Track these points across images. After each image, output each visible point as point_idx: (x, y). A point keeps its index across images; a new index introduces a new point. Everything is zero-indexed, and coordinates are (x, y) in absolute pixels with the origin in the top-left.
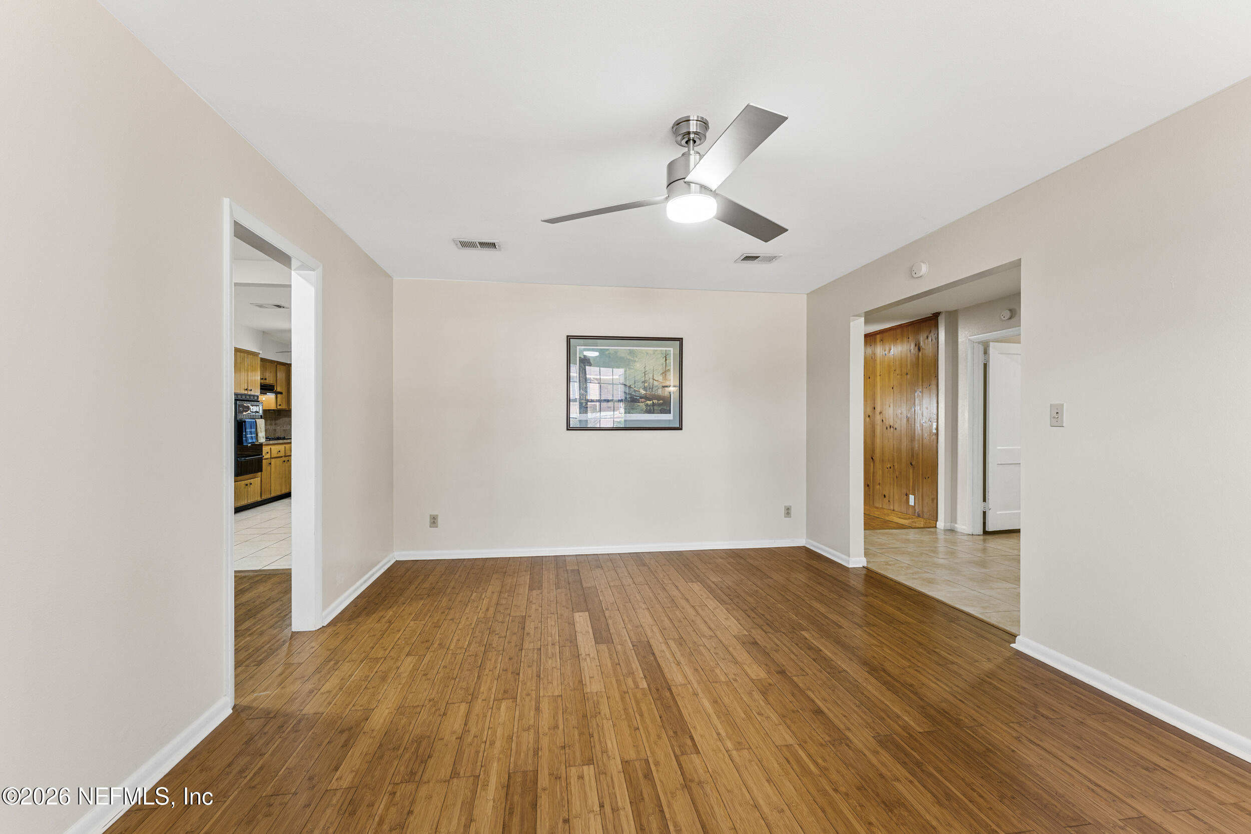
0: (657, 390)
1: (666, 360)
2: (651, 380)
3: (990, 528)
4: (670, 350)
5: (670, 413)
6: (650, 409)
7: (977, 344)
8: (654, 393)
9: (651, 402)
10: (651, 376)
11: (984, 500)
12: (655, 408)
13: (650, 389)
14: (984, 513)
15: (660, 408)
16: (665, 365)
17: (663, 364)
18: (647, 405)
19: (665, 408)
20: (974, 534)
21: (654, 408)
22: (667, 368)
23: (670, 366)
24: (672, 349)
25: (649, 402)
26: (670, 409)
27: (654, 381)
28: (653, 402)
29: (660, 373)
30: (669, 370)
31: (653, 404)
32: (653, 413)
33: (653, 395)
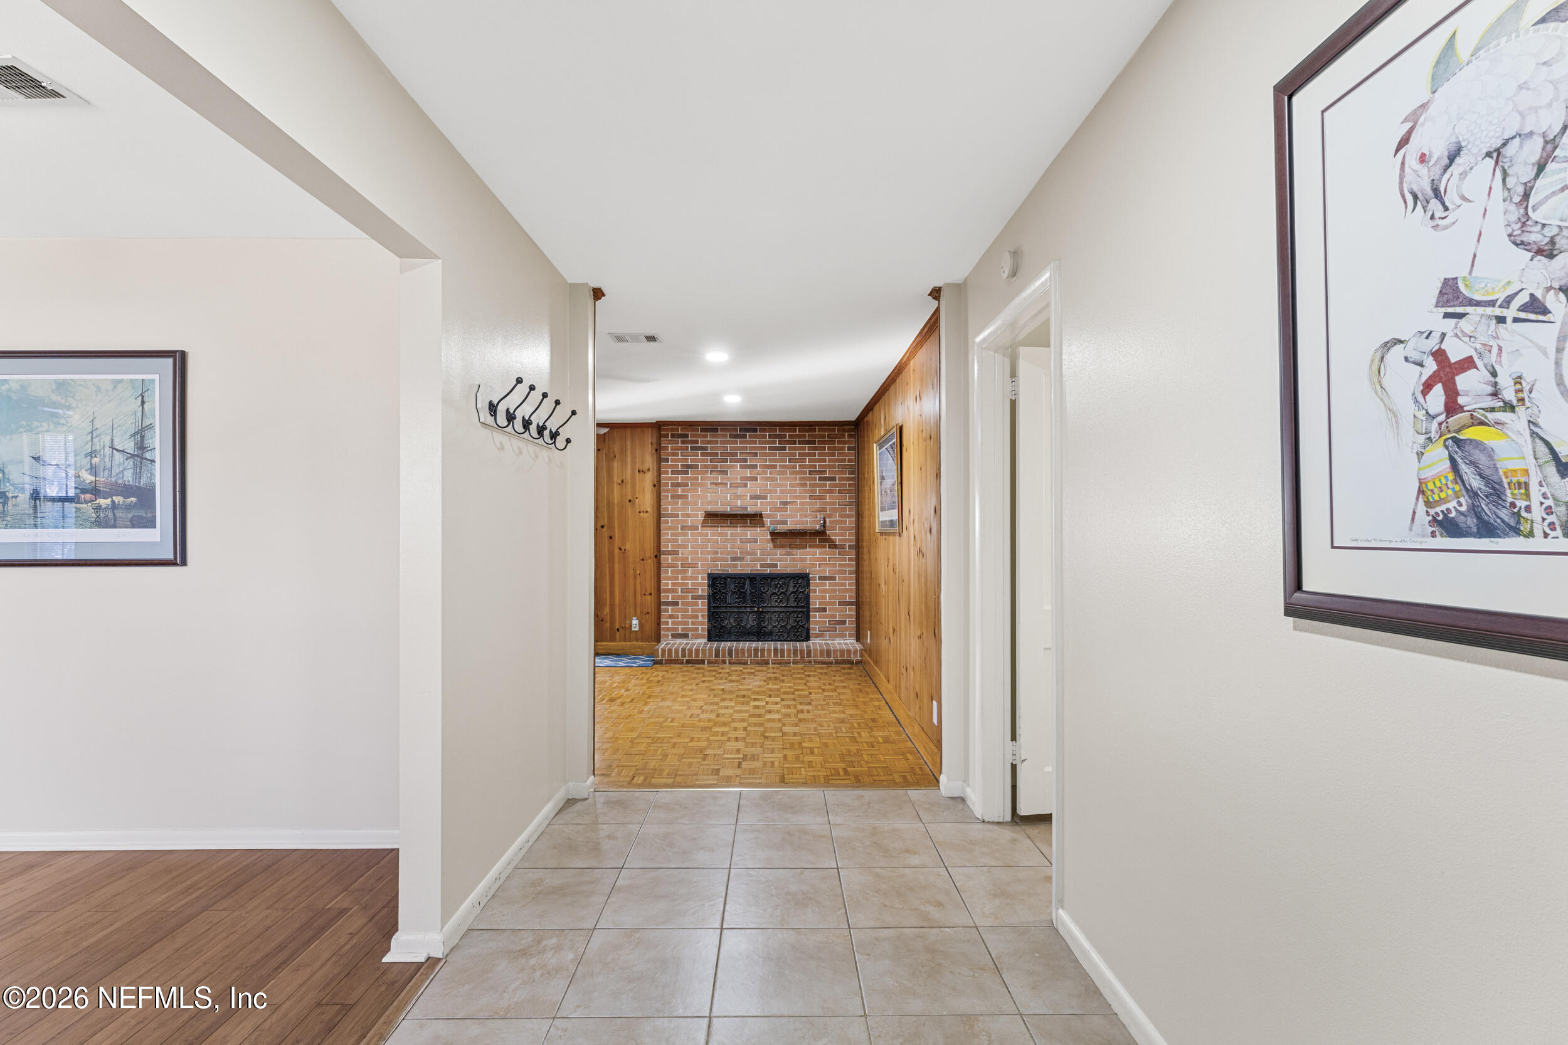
0: (122, 472)
1: (143, 403)
2: (108, 451)
3: (1024, 810)
4: (153, 380)
5: (155, 527)
6: (106, 516)
7: (992, 353)
8: (113, 479)
9: (109, 501)
10: (107, 440)
11: (1014, 738)
12: (119, 513)
13: (104, 470)
14: (1014, 768)
15: (130, 516)
16: (139, 414)
17: (135, 413)
18: (98, 508)
19: (142, 513)
20: (986, 820)
21: (114, 514)
22: (147, 422)
23: (154, 417)
24: (156, 377)
25: (104, 502)
26: (154, 517)
27: (115, 451)
28: (113, 501)
29: (129, 433)
30: (151, 427)
31: (114, 506)
32: (114, 526)
33: (111, 484)
